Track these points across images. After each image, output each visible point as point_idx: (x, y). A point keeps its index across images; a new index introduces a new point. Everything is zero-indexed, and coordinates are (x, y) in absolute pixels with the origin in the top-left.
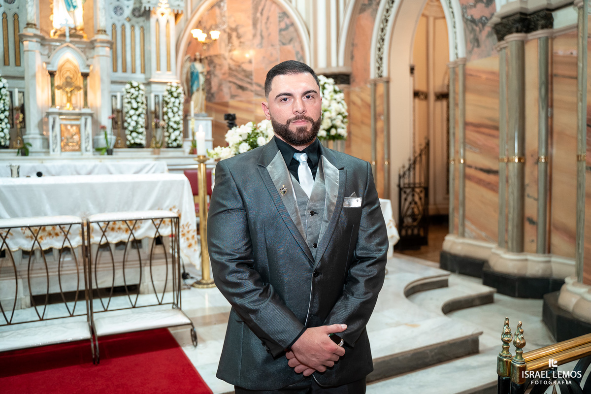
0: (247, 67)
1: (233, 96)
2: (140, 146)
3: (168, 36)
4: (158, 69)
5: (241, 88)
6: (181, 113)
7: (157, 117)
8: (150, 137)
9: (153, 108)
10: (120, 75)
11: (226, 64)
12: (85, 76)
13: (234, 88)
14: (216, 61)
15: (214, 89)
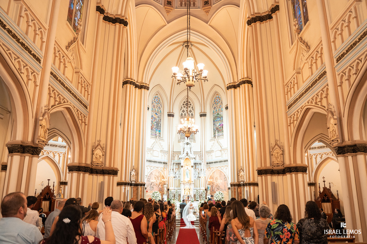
0: (219, 185)
1: (217, 191)
2: (198, 201)
3: (203, 181)
4: (202, 187)
5: (218, 189)
6: (205, 195)
7: (201, 196)
8: (200, 199)
9: (200, 194)
10: (195, 188)
11: (216, 184)
12: (190, 189)
13: (217, 189)
14: (214, 183)
15: (213, 189)
